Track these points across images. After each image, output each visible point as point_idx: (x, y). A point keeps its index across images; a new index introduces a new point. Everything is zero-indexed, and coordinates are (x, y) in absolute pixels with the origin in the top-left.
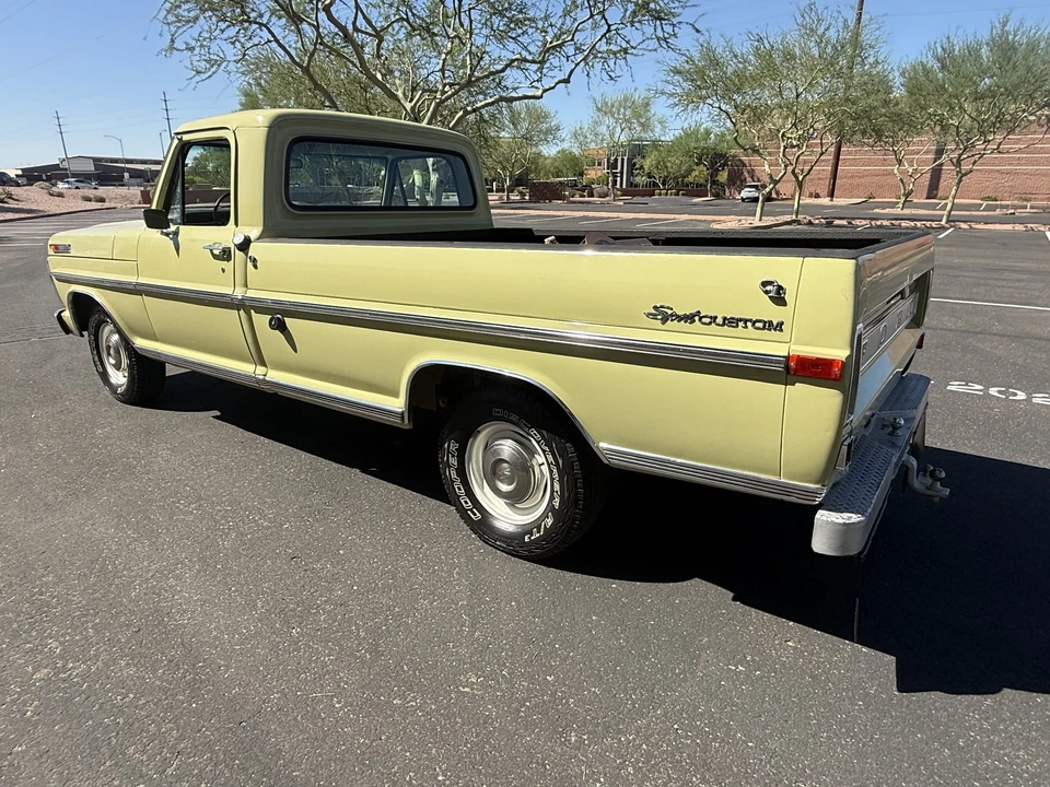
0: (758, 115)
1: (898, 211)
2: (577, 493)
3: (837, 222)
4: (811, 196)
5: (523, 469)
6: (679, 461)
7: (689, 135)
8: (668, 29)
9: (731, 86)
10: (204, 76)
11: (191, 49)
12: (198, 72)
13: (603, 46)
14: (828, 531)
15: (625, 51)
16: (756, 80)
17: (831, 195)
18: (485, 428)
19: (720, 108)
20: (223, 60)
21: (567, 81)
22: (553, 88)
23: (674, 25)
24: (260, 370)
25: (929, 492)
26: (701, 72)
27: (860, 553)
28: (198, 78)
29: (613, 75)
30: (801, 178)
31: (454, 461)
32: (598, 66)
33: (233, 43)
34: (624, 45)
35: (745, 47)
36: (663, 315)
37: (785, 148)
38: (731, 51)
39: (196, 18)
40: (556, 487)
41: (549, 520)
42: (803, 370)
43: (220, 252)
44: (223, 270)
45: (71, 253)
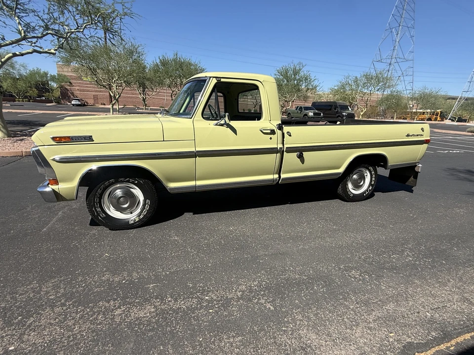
4: (102, 104)
24: (276, 176)
36: (408, 135)
40: (373, 179)
41: (371, 188)
42: (427, 142)
43: (269, 131)
44: (271, 138)
45: (93, 141)
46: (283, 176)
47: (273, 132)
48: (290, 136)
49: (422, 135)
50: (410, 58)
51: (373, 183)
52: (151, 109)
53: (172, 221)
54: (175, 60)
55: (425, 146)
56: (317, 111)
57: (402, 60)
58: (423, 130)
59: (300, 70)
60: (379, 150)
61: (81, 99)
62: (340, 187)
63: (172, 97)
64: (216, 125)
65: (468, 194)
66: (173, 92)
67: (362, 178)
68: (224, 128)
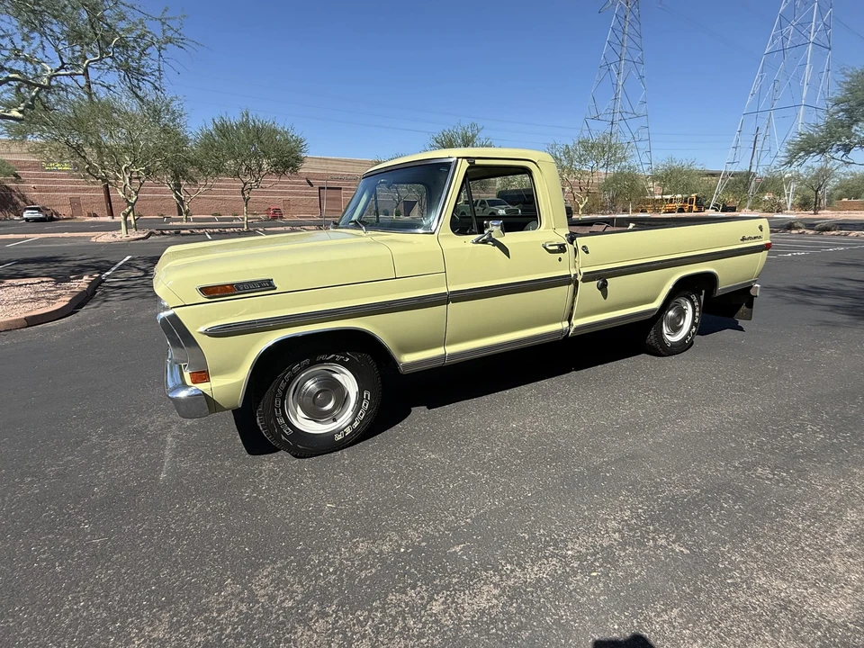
4: (90, 215)
17: (111, 214)
36: (743, 239)
40: (697, 314)
41: (694, 329)
42: (767, 247)
43: (556, 248)
44: (560, 259)
45: (275, 289)
46: (577, 322)
47: (562, 249)
48: (587, 252)
49: (760, 237)
50: (643, 112)
51: (697, 321)
52: (195, 220)
53: (399, 425)
54: (244, 125)
55: (765, 253)
56: (511, 207)
57: (629, 116)
58: (761, 228)
59: (474, 136)
60: (707, 266)
61: (44, 208)
62: (652, 333)
63: (243, 195)
64: (477, 242)
65: (821, 325)
66: (245, 184)
67: (682, 313)
68: (489, 247)
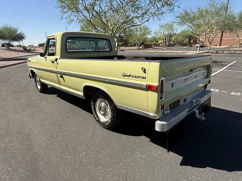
0: (199, 26)
1: (238, 49)
2: (114, 115)
3: (219, 52)
4: (215, 45)
5: (105, 109)
6: (130, 108)
7: (183, 32)
8: (172, 7)
9: (192, 20)
10: (69, 24)
11: (67, 18)
12: (68, 23)
13: (157, 12)
14: (159, 126)
15: (162, 13)
16: (198, 18)
17: (220, 45)
18: (99, 99)
19: (188, 25)
20: (73, 20)
21: (148, 21)
22: (144, 22)
23: (173, 7)
24: (60, 86)
25: (200, 119)
26: (184, 17)
27: (167, 131)
28: (68, 24)
29: (159, 19)
30: (210, 41)
31: (93, 107)
32: (156, 17)
33: (75, 16)
34: (162, 12)
35: (195, 10)
36: (124, 75)
37: (205, 34)
38: (192, 11)
39: (67, 12)
44: (53, 65)
47: (53, 62)
48: (58, 65)
68: (45, 59)
